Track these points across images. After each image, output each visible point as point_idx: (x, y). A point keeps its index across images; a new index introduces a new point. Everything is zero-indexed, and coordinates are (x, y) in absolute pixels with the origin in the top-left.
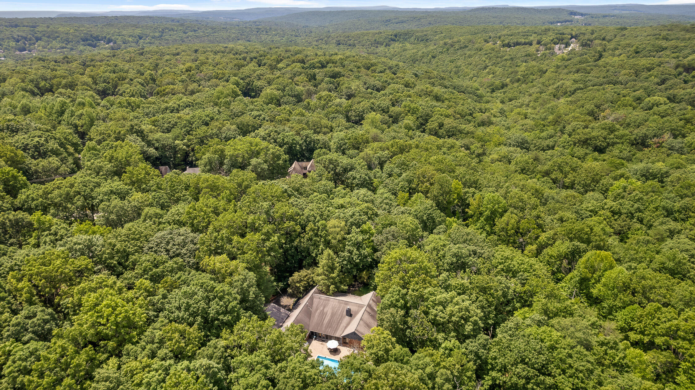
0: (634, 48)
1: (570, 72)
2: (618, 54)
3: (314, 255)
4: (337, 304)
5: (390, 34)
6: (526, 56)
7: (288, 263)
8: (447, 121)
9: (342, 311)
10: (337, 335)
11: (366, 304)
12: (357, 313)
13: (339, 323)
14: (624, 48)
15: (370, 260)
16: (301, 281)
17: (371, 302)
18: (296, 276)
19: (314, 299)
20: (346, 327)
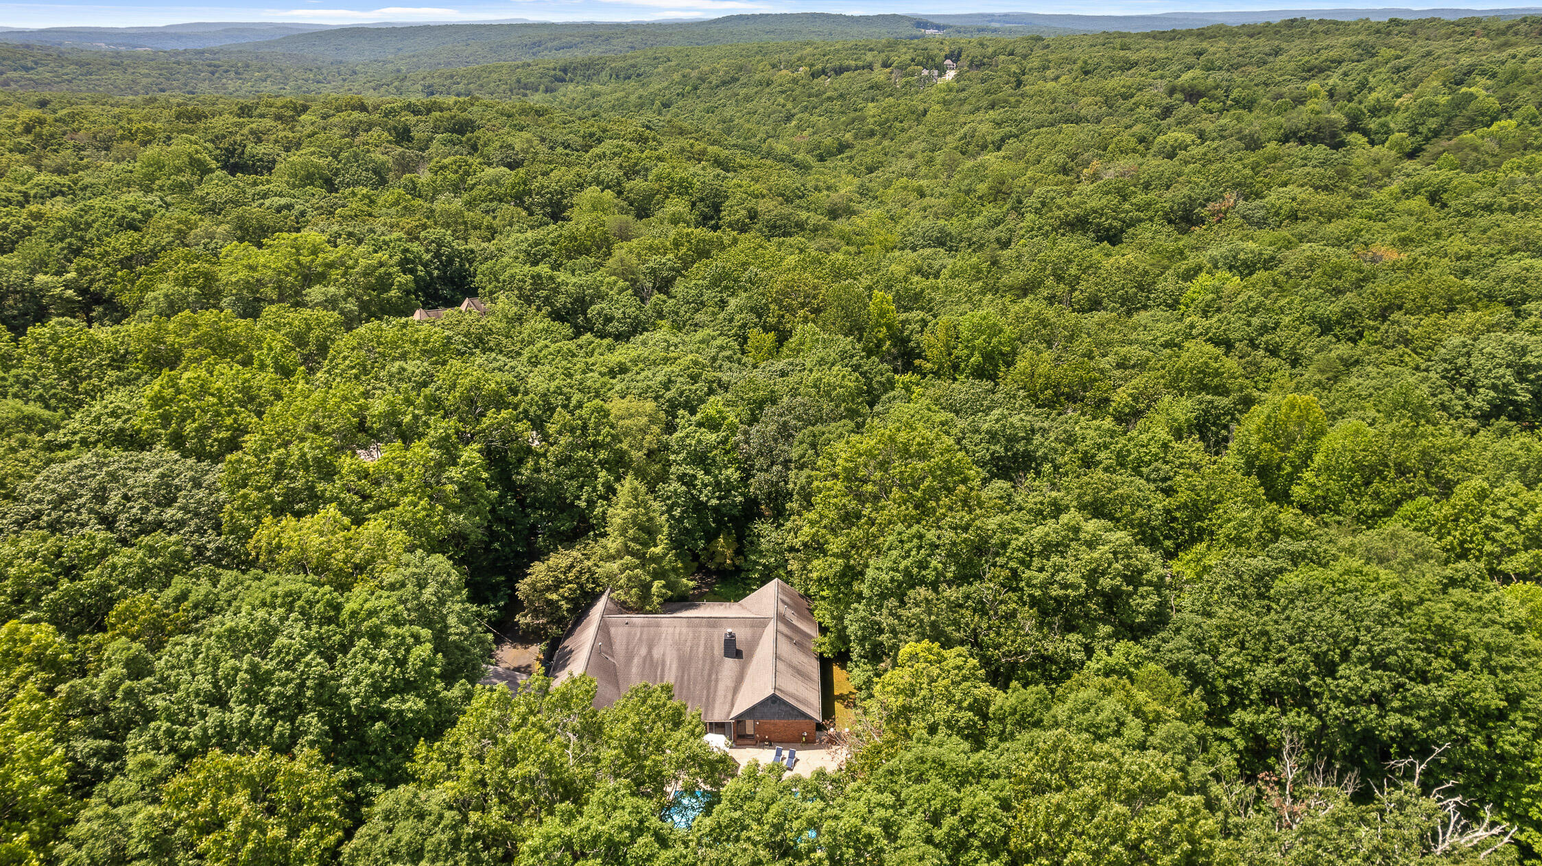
0: (1080, 63)
1: (978, 109)
2: (1052, 76)
3: (583, 504)
4: (684, 630)
5: (551, 66)
6: (871, 88)
7: (497, 545)
8: (762, 206)
9: (709, 648)
10: (718, 716)
11: (771, 613)
12: (754, 643)
13: (709, 681)
14: (1059, 65)
15: (739, 499)
16: (557, 585)
17: (782, 608)
18: (539, 571)
19: (613, 630)
20: (736, 690)
